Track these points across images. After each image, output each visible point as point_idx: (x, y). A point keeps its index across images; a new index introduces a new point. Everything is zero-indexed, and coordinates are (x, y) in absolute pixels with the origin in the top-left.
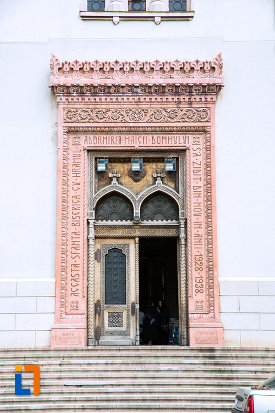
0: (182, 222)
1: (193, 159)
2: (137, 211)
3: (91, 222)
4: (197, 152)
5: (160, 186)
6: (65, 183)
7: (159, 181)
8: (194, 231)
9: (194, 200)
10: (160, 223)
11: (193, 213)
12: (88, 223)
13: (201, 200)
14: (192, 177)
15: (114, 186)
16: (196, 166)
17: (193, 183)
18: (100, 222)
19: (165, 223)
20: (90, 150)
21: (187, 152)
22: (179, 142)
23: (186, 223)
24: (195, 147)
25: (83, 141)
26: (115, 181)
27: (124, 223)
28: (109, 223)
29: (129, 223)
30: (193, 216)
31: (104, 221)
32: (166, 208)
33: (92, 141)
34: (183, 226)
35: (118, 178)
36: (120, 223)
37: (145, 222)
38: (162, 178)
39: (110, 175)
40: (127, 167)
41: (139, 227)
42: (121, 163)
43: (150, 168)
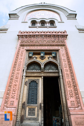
0: (60, 70)
1: (61, 52)
2: (42, 67)
3: (25, 70)
4: (63, 50)
5: (51, 60)
6: (17, 57)
7: (50, 58)
8: (65, 73)
9: (63, 63)
10: (51, 71)
11: (64, 67)
12: (23, 71)
13: (66, 63)
14: (62, 56)
15: (34, 60)
16: (62, 54)
17: (63, 58)
18: (28, 71)
19: (53, 71)
20: (27, 50)
21: (59, 50)
22: (56, 48)
23: (61, 71)
24: (62, 49)
25: (25, 48)
26: (35, 58)
27: (37, 71)
28: (32, 71)
29: (39, 71)
30: (64, 68)
31: (30, 71)
32: (53, 67)
33: (28, 48)
34: (60, 72)
35: (36, 58)
36: (36, 71)
37: (46, 71)
38: (51, 58)
39: (33, 57)
40: (39, 56)
41: (43, 73)
42: (37, 55)
43: (47, 56)
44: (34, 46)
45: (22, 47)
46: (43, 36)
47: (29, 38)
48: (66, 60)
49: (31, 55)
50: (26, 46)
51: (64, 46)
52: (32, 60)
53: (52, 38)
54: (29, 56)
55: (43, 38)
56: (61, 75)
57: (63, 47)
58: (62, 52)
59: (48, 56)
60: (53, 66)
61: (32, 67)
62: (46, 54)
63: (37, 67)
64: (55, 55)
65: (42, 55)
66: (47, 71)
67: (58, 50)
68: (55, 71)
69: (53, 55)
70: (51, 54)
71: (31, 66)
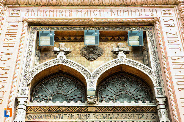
0: (161, 101)
1: (165, 30)
2: (92, 87)
3: (22, 101)
4: (170, 23)
5: (124, 60)
7: (121, 54)
9: (174, 72)
10: (126, 104)
11: (176, 87)
12: (17, 102)
14: (168, 47)
16: (169, 36)
17: (170, 53)
18: (36, 104)
19: (133, 104)
21: (157, 24)
22: (145, 14)
23: (166, 103)
24: (167, 19)
26: (62, 54)
27: (72, 103)
28: (50, 104)
29: (79, 104)
30: (177, 91)
31: (43, 104)
32: (133, 90)
33: (36, 15)
34: (162, 106)
35: (67, 53)
36: (65, 104)
37: (104, 104)
38: (126, 53)
39: (56, 49)
40: (79, 46)
41: (93, 110)
42: (71, 41)
43: (109, 47)
44: (59, 5)
49: (45, 41)
50: (28, 5)
51: (177, 4)
52: (50, 63)
54: (37, 44)
56: (163, 118)
57: (174, 11)
58: (168, 29)
59: (113, 46)
60: (131, 84)
61: (49, 90)
62: (104, 37)
63: (70, 89)
64: (140, 43)
65: (90, 40)
66: (111, 104)
67: (151, 24)
68: (140, 104)
69: (134, 41)
70: (124, 37)
71: (45, 84)
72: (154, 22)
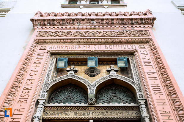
0: (142, 102)
1: (141, 57)
2: (92, 92)
3: (41, 102)
4: (145, 52)
6: (23, 69)
7: (113, 72)
8: (159, 108)
9: (150, 82)
10: (117, 104)
11: (152, 92)
13: (158, 82)
14: (144, 67)
15: (70, 75)
16: (145, 60)
17: (146, 71)
18: (51, 104)
19: (122, 104)
20: (53, 54)
21: (136, 53)
22: (128, 47)
23: (146, 103)
24: (142, 50)
25: (49, 48)
26: (72, 72)
27: (78, 104)
28: (62, 104)
29: (83, 105)
30: (153, 95)
31: (56, 104)
33: (56, 48)
34: (143, 105)
35: (76, 72)
36: (72, 104)
37: (101, 105)
38: (117, 71)
39: (68, 69)
40: (84, 68)
41: (93, 109)
42: (79, 65)
44: (71, 43)
45: (39, 47)
46: (95, 22)
47: (60, 27)
48: (156, 74)
49: (61, 65)
50: (51, 43)
51: (148, 42)
52: (63, 77)
53: (117, 26)
54: (56, 66)
55: (93, 27)
56: (145, 114)
57: (146, 46)
58: (144, 56)
59: (108, 68)
60: (120, 92)
61: (62, 96)
62: (101, 62)
64: (126, 65)
65: (91, 63)
66: (106, 105)
67: (132, 54)
68: (127, 104)
69: (121, 64)
70: (114, 62)
71: (60, 92)
72: (134, 52)
